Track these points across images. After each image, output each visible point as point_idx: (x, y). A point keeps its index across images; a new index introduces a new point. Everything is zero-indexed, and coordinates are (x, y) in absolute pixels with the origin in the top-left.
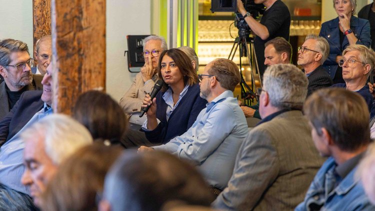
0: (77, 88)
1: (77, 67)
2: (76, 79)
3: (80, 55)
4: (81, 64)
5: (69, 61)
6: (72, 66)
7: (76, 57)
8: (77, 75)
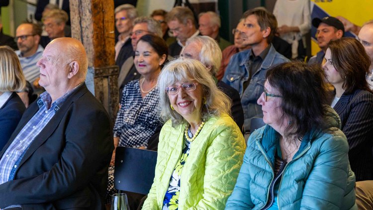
0: (102, 32)
1: (102, 19)
2: (102, 27)
3: (103, 12)
4: (104, 17)
5: (98, 16)
6: (100, 19)
7: (101, 13)
8: (102, 24)
